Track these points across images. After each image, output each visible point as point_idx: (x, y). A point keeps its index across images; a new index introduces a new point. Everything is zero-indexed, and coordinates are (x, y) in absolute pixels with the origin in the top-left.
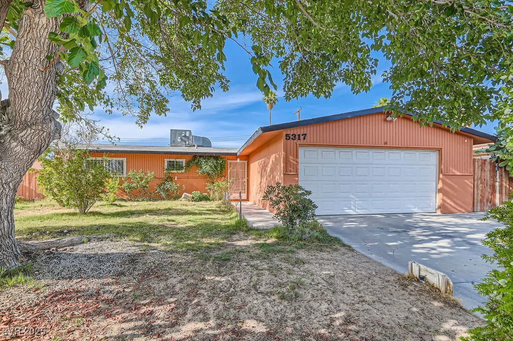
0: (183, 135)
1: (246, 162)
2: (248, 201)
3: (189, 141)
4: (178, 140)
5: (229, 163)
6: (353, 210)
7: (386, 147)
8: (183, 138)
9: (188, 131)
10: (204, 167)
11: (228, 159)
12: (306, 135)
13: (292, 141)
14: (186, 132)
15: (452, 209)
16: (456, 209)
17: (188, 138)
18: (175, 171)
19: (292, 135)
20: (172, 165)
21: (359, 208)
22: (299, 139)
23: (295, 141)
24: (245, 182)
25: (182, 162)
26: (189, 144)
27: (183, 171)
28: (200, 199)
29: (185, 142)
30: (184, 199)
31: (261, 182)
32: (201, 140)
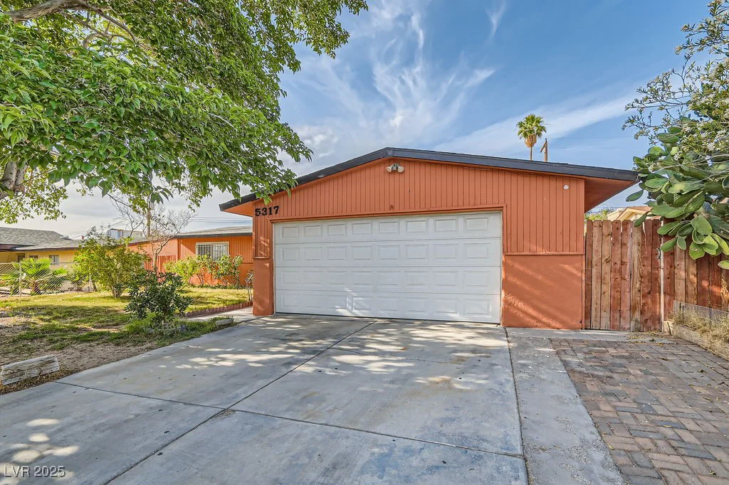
6: (348, 309)
7: (392, 213)
12: (278, 207)
13: (262, 217)
15: (528, 319)
16: (539, 321)
19: (263, 209)
21: (358, 307)
22: (271, 214)
23: (266, 216)
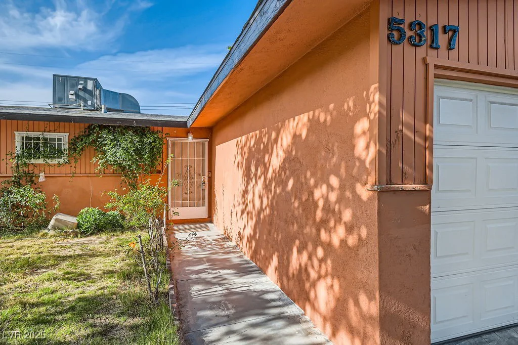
0: (80, 87)
1: (206, 142)
2: (211, 222)
3: (92, 101)
4: (70, 97)
5: (170, 144)
8: (81, 93)
9: (90, 79)
10: (109, 153)
11: (168, 135)
12: (454, 30)
13: (409, 50)
14: (86, 82)
17: (90, 93)
18: (41, 161)
19: (411, 26)
20: (32, 147)
22: (434, 46)
23: (421, 51)
24: (204, 183)
25: (60, 140)
26: (93, 105)
27: (61, 161)
28: (99, 229)
29: (85, 101)
30: (52, 233)
31: (246, 192)
32: (120, 99)
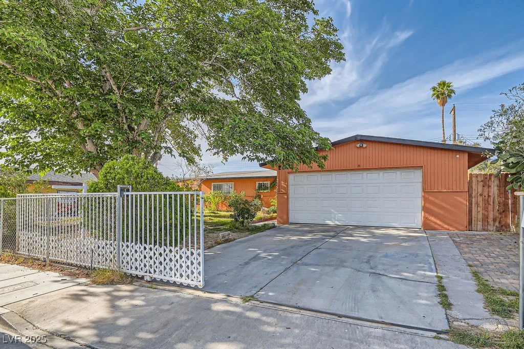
6: (332, 221)
7: (359, 169)
15: (437, 226)
16: (442, 227)
18: (262, 191)
20: (260, 187)
21: (338, 220)
25: (267, 184)
27: (268, 191)
